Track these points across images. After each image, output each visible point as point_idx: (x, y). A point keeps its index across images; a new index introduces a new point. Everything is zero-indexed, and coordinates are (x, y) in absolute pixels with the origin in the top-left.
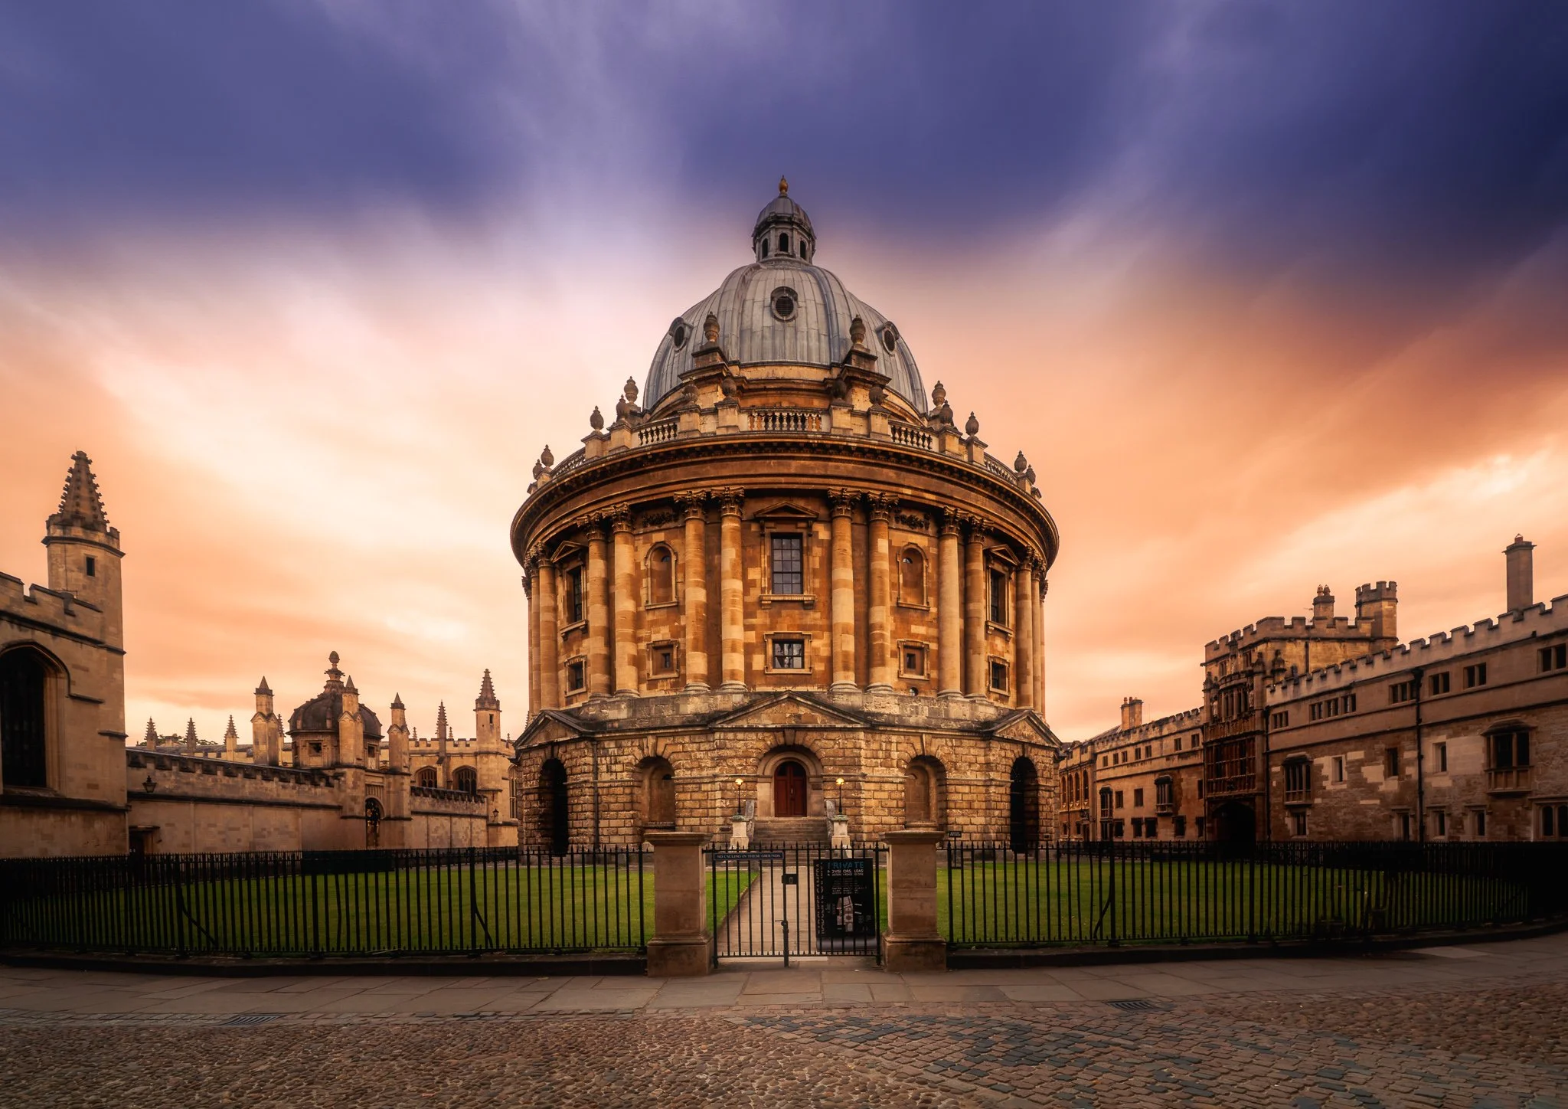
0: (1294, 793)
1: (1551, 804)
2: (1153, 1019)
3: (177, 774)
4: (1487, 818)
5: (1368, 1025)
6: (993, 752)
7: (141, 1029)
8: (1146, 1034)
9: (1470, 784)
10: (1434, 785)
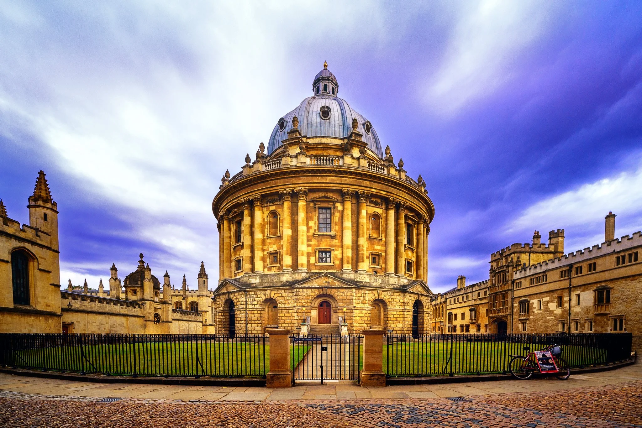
0: (522, 314)
1: (617, 318)
2: (465, 405)
3: (80, 302)
4: (593, 324)
5: (546, 406)
6: (406, 298)
7: (68, 402)
8: (462, 411)
9: (588, 310)
10: (575, 311)
